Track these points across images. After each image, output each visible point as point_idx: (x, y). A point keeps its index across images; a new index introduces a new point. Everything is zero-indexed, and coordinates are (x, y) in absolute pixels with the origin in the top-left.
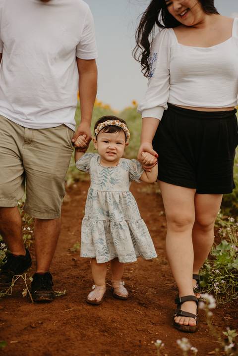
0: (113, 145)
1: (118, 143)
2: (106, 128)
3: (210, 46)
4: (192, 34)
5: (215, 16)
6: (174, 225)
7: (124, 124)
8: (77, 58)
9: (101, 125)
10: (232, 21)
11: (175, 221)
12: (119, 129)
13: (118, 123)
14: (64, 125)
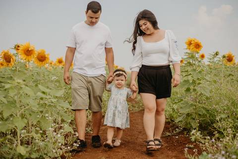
0: (120, 81)
1: (122, 80)
2: (116, 75)
3: (156, 42)
4: (149, 38)
5: (158, 30)
6: (148, 110)
7: (124, 73)
8: (105, 48)
9: (115, 74)
10: (165, 32)
11: (148, 108)
12: (122, 75)
13: (121, 72)
14: (102, 75)
